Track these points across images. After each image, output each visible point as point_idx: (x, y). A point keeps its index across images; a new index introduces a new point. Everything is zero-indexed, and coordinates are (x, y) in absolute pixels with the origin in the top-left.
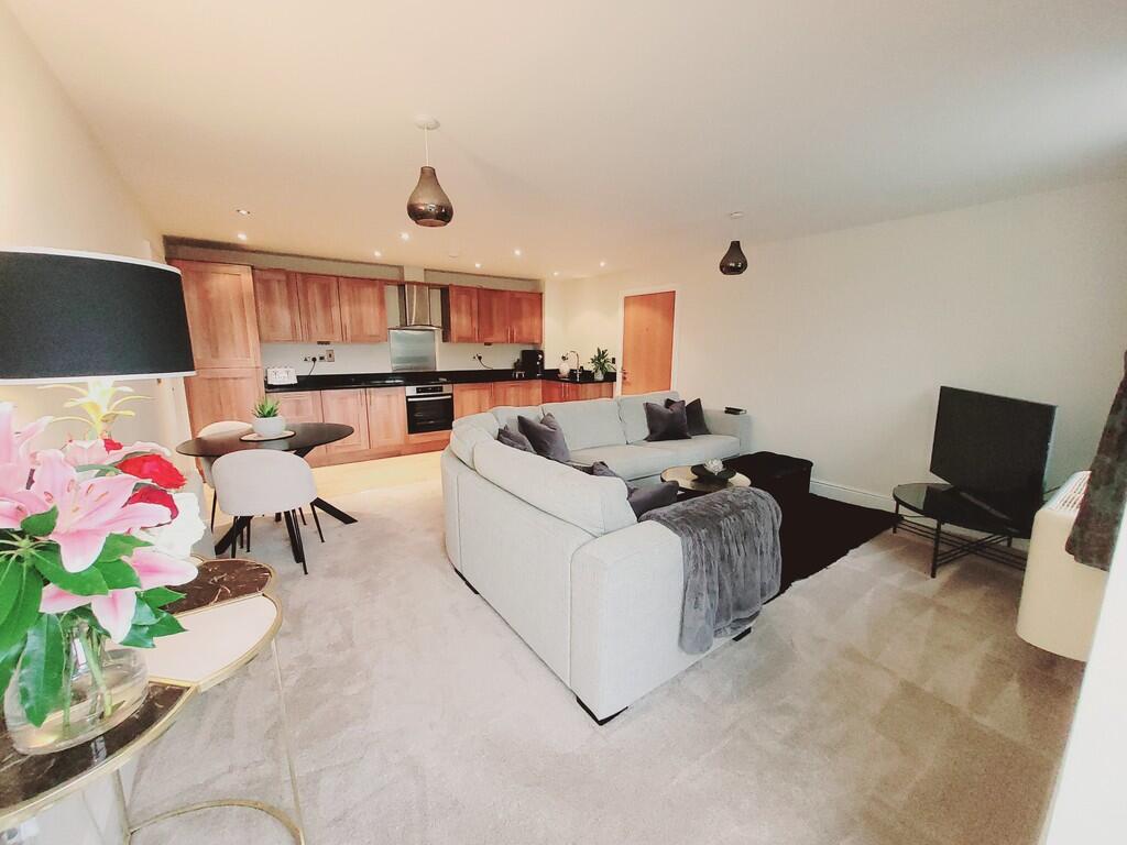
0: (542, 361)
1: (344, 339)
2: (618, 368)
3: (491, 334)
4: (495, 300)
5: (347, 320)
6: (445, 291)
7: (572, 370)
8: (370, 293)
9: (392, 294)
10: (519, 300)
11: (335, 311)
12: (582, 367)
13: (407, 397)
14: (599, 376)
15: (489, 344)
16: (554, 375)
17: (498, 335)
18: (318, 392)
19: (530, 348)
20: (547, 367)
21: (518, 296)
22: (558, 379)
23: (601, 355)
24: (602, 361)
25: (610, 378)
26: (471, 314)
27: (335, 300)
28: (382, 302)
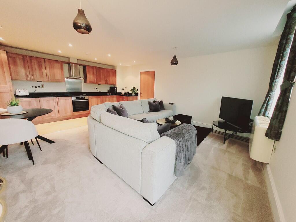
0: (116, 90)
1: (48, 81)
2: (139, 92)
3: (100, 81)
4: (101, 71)
5: (48, 74)
6: (84, 67)
7: (125, 93)
8: (57, 65)
9: (66, 66)
10: (109, 72)
11: (44, 71)
12: (128, 92)
13: (72, 100)
14: (133, 94)
15: (100, 84)
16: (120, 94)
17: (103, 82)
18: (38, 98)
19: (112, 86)
20: (118, 92)
21: (108, 70)
22: (121, 95)
23: (134, 88)
24: (134, 90)
25: (137, 95)
26: (94, 75)
27: (44, 67)
28: (62, 69)
